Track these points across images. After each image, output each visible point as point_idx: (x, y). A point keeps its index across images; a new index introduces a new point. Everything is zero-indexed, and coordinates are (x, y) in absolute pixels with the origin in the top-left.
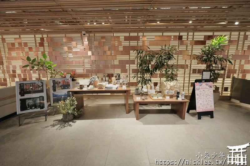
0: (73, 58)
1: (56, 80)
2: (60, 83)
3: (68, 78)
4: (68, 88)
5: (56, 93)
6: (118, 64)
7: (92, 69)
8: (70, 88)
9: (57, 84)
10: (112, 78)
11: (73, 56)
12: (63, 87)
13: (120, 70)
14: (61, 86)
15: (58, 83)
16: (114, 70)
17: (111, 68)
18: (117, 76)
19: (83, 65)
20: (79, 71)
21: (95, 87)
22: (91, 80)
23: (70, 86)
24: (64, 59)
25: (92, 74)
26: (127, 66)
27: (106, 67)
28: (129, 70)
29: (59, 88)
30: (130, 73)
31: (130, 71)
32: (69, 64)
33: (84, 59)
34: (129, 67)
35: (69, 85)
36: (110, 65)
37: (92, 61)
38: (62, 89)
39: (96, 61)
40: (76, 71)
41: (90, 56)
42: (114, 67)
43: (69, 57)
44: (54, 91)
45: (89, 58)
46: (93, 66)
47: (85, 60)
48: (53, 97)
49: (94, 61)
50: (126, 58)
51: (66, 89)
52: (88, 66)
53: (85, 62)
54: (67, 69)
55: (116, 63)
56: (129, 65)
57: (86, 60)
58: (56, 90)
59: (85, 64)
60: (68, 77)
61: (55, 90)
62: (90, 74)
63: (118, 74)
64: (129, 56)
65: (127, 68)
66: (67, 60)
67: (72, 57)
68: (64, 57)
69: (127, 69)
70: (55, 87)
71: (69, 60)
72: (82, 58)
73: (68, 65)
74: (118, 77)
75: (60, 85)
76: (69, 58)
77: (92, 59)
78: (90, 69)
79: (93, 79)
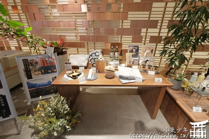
0: (60, 16)
1: (29, 59)
2: (37, 63)
3: (50, 55)
4: (53, 72)
5: (32, 81)
6: (129, 27)
7: (88, 35)
8: (56, 72)
9: (32, 65)
10: (126, 54)
11: (60, 14)
12: (43, 71)
13: (131, 37)
14: (40, 70)
15: (34, 64)
16: (121, 37)
17: (118, 34)
18: (134, 50)
19: (75, 29)
20: (71, 37)
21: (99, 72)
22: (91, 58)
23: (56, 69)
24: (46, 18)
25: (89, 42)
26: (144, 30)
27: (110, 32)
28: (146, 37)
29: (36, 73)
30: (146, 42)
31: (147, 39)
32: (55, 27)
33: (76, 19)
34: (146, 33)
35: (54, 67)
36: (116, 29)
37: (89, 22)
38: (42, 73)
39: (95, 22)
40: (66, 38)
41: (86, 13)
42: (123, 32)
43: (54, 15)
44: (28, 79)
45: (84, 16)
46: (89, 31)
47: (78, 20)
48: (29, 89)
49: (91, 21)
50: (142, 16)
51: (49, 73)
52: (82, 31)
53: (78, 23)
54: (54, 34)
55: (127, 25)
56: (147, 30)
57: (80, 21)
58: (33, 77)
59: (77, 27)
60: (51, 53)
61: (29, 77)
62: (86, 42)
63: (135, 46)
64: (148, 13)
65: (142, 34)
66: (51, 20)
67: (58, 14)
68: (46, 15)
69: (142, 36)
70: (30, 71)
71: (54, 20)
72: (72, 16)
73: (54, 29)
74: (136, 52)
75: (38, 66)
76: (54, 17)
77: (88, 19)
78: (85, 34)
79: (94, 56)
